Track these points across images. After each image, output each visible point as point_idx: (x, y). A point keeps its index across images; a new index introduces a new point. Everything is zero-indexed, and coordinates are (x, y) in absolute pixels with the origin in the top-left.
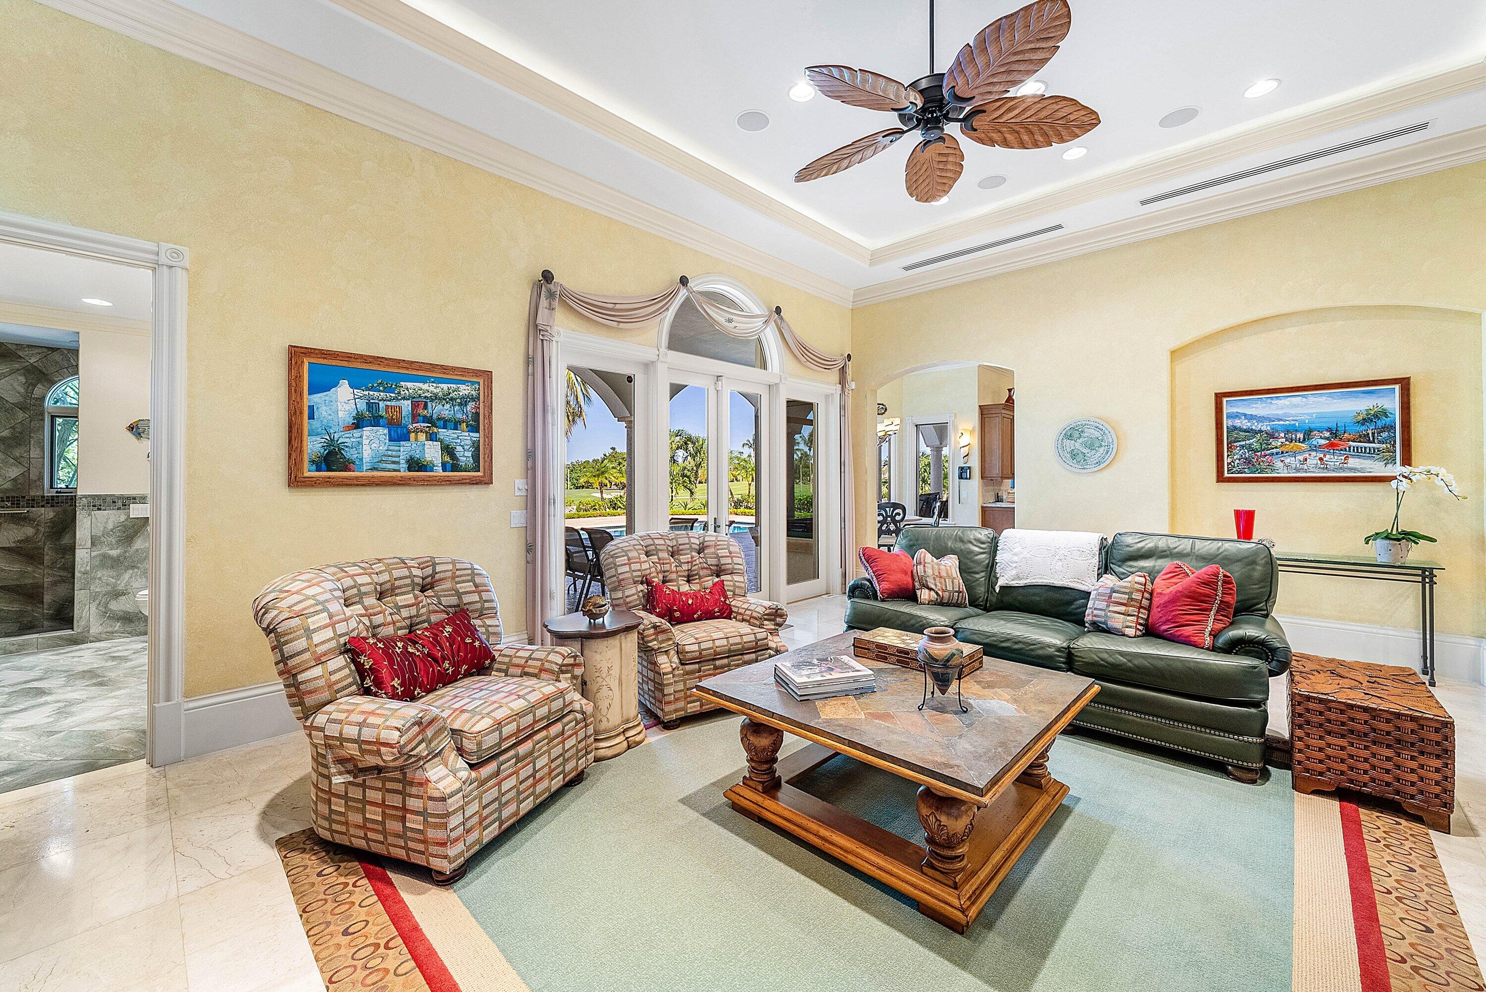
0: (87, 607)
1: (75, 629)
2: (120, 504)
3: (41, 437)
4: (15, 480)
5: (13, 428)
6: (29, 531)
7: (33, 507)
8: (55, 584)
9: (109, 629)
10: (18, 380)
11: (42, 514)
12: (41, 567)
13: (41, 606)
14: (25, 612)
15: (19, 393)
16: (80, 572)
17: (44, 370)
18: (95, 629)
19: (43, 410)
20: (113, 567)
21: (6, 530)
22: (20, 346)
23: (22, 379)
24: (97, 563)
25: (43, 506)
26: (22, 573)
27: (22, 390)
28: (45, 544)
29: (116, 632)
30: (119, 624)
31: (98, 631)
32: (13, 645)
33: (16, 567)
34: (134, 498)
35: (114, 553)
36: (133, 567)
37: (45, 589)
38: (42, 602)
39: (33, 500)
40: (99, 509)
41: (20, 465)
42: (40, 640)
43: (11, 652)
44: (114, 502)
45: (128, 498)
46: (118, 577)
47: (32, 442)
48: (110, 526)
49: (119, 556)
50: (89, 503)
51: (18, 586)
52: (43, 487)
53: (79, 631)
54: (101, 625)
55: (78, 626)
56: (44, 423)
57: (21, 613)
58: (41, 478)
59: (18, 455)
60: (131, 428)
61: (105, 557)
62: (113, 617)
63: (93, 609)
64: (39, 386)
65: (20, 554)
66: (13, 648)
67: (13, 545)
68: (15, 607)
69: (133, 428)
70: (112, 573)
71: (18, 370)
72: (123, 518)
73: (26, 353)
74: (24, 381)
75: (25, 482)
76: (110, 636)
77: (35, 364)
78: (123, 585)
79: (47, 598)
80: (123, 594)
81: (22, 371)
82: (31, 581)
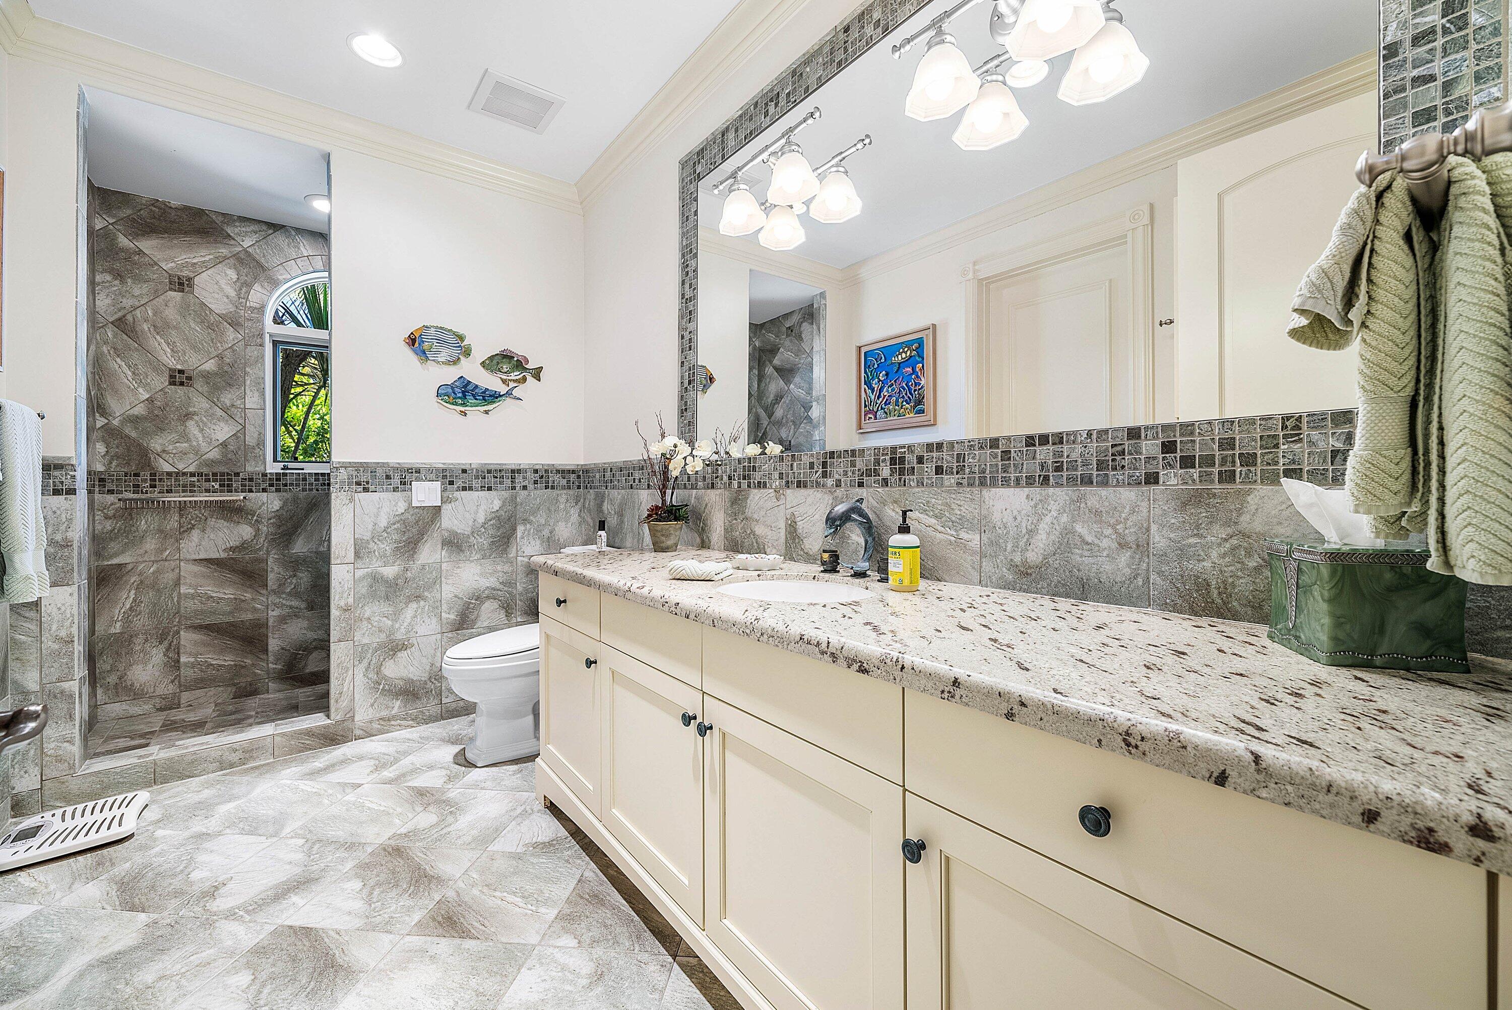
0: (351, 672)
1: (332, 716)
2: (396, 481)
3: (261, 373)
4: (224, 445)
5: (220, 357)
6: (245, 531)
7: (251, 491)
8: (283, 620)
9: (385, 713)
10: (226, 275)
11: (263, 504)
12: (264, 592)
13: (264, 657)
14: (243, 667)
15: (228, 297)
16: (339, 608)
17: (263, 260)
18: (363, 715)
19: (262, 329)
20: (387, 598)
21: (213, 528)
22: (228, 218)
23: (232, 274)
24: (364, 591)
25: (264, 490)
26: (238, 604)
27: (233, 294)
28: (268, 553)
29: (394, 718)
30: (398, 703)
31: (367, 718)
32: (235, 750)
33: (228, 593)
34: (418, 471)
35: (390, 571)
36: (418, 597)
37: (270, 629)
38: (265, 651)
39: (251, 480)
40: (366, 490)
41: (231, 421)
42: (277, 739)
43: (232, 765)
44: (388, 477)
45: (409, 470)
46: (396, 616)
47: (248, 382)
48: (383, 523)
49: (396, 578)
50: (350, 477)
51: (231, 624)
52: (265, 459)
53: (338, 717)
54: (372, 705)
55: (337, 710)
56: (264, 351)
57: (238, 669)
58: (261, 443)
59: (228, 403)
60: (412, 341)
61: (376, 579)
62: (389, 691)
63: (360, 678)
64: (257, 287)
65: (233, 571)
66: (234, 757)
67: (223, 555)
68: (228, 660)
69: (413, 341)
70: (386, 608)
71: (225, 258)
72: (401, 507)
73: (237, 230)
74: (235, 277)
75: (239, 448)
76: (385, 725)
77: (250, 250)
78: (403, 630)
79: (274, 644)
80: (404, 647)
81: (232, 261)
82: (250, 616)
